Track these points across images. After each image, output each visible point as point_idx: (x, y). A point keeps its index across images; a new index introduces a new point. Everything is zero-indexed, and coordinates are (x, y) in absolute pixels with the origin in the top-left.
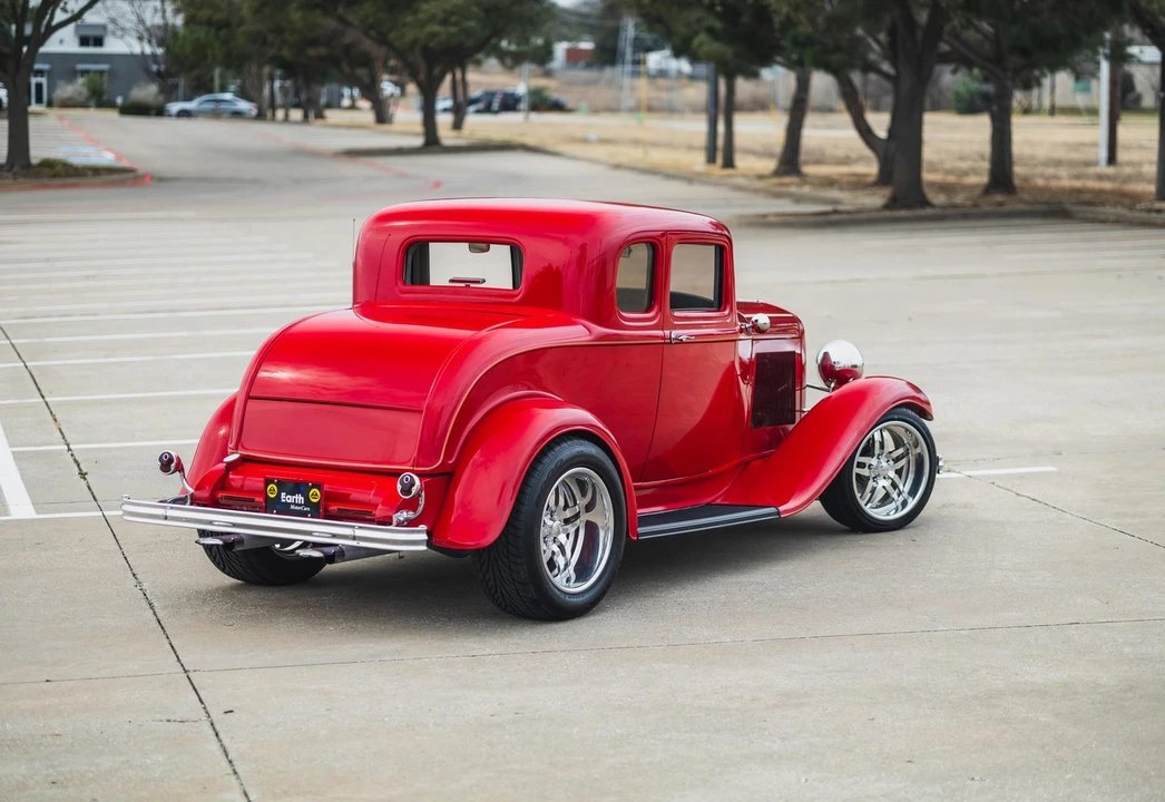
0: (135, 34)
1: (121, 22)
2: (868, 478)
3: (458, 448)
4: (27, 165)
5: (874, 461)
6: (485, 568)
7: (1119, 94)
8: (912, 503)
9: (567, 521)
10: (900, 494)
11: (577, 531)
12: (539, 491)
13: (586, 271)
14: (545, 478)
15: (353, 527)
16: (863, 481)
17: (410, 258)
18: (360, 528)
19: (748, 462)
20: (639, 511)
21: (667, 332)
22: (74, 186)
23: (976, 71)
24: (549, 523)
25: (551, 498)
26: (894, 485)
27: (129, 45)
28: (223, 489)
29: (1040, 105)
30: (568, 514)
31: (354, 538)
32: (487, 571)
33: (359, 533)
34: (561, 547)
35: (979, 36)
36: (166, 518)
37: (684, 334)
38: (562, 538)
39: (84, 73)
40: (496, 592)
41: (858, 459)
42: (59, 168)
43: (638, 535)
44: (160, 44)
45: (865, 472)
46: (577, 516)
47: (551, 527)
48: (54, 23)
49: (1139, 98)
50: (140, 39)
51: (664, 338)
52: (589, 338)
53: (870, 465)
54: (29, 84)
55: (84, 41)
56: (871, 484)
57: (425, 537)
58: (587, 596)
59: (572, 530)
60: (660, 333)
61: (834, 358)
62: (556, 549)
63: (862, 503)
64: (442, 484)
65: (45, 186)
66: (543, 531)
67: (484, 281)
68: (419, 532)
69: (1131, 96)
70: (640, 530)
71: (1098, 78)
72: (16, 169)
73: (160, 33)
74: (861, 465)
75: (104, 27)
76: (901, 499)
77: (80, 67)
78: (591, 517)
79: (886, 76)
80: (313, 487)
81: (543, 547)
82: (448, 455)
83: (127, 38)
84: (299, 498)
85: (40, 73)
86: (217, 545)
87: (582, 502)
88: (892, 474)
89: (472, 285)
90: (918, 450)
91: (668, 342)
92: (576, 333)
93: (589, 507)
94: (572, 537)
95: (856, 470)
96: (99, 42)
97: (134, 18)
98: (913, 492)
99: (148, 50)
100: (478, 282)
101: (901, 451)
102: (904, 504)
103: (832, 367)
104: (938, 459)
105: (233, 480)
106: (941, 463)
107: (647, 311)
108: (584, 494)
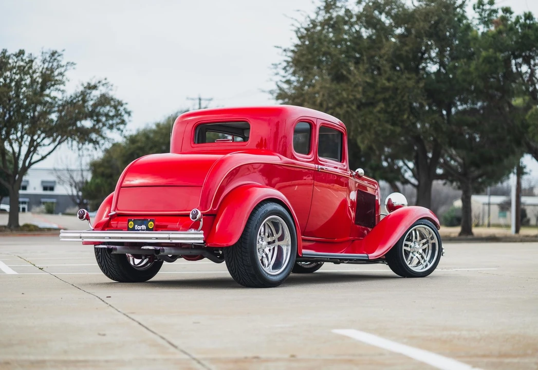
0: (69, 183)
1: (63, 178)
2: (410, 252)
3: (218, 204)
4: (18, 226)
5: (412, 244)
6: (230, 259)
7: (520, 218)
8: (430, 266)
9: (269, 243)
10: (425, 261)
11: (274, 249)
12: (256, 223)
14: (259, 217)
15: (169, 233)
16: (407, 253)
17: (197, 131)
18: (172, 233)
19: (354, 240)
21: (316, 166)
22: (38, 235)
23: (455, 184)
24: (261, 242)
25: (262, 228)
26: (422, 257)
27: (66, 189)
28: (108, 227)
29: (483, 222)
30: (270, 240)
31: (169, 239)
32: (231, 261)
33: (171, 236)
34: (266, 255)
35: (456, 164)
37: (324, 167)
38: (267, 250)
39: (44, 203)
40: (235, 272)
41: (405, 242)
42: (32, 227)
43: (302, 254)
44: (80, 190)
45: (408, 249)
46: (274, 241)
47: (262, 244)
48: (33, 161)
49: (528, 221)
50: (71, 185)
51: (315, 168)
52: (280, 162)
53: (411, 246)
54: (19, 208)
55: (45, 189)
56: (411, 255)
57: (203, 237)
58: (278, 277)
59: (272, 248)
60: (313, 165)
61: (393, 201)
62: (264, 256)
63: (408, 264)
64: (211, 218)
65: (25, 235)
66: (258, 246)
68: (200, 234)
69: (525, 220)
70: (304, 253)
71: (511, 212)
72: (12, 227)
73: (80, 185)
74: (406, 245)
75: (55, 182)
76: (425, 264)
77: (43, 200)
78: (280, 243)
79: (413, 185)
80: (150, 221)
81: (258, 254)
82: (214, 206)
83: (65, 185)
84: (144, 227)
85: (24, 203)
86: (105, 248)
87: (276, 236)
88: (421, 251)
90: (433, 241)
91: (317, 170)
92: (274, 159)
94: (272, 251)
95: (404, 248)
96: (52, 189)
97: (69, 176)
98: (430, 261)
99: (75, 193)
101: (424, 241)
102: (426, 266)
103: (392, 204)
104: (442, 249)
105: (113, 223)
106: (443, 251)
107: (308, 154)
108: (277, 232)
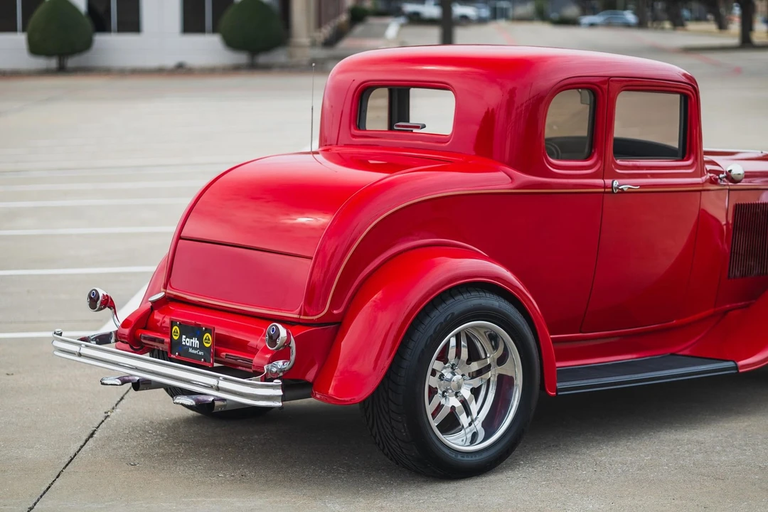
3: (346, 300)
9: (473, 375)
13: (513, 117)
14: (431, 332)
15: (218, 377)
18: (225, 379)
19: (725, 312)
20: (558, 364)
21: (608, 182)
28: (146, 328)
30: (475, 366)
31: (218, 389)
33: (223, 384)
36: (80, 355)
37: (626, 184)
43: (558, 390)
46: (488, 368)
47: (449, 380)
51: (605, 187)
52: (510, 185)
57: (279, 392)
58: (485, 455)
60: (600, 181)
67: (424, 126)
68: (276, 387)
70: (559, 385)
78: (502, 369)
80: (206, 331)
82: (334, 306)
84: (195, 342)
87: (493, 356)
89: (415, 130)
91: (610, 192)
92: (498, 180)
93: (501, 361)
100: (417, 127)
107: (586, 159)
108: (495, 348)
